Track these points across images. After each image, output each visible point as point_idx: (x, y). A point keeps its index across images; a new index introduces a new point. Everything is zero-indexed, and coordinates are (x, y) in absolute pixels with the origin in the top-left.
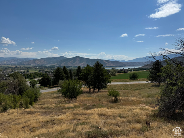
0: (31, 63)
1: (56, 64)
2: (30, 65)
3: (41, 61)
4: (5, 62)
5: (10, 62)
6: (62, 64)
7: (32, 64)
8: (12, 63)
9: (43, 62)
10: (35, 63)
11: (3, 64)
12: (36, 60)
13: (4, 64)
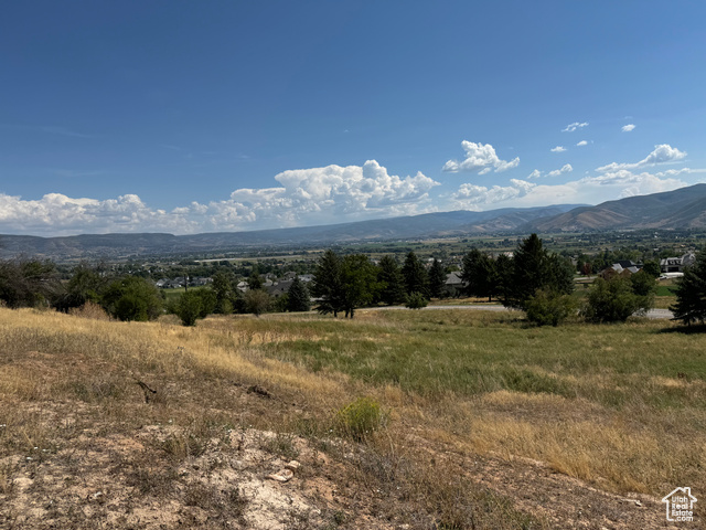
0: (564, 225)
1: (664, 221)
2: (560, 231)
3: (600, 214)
4: (480, 228)
5: (494, 226)
6: (697, 220)
7: (565, 229)
8: (499, 227)
9: (609, 217)
10: (579, 225)
11: (472, 234)
12: (582, 212)
13: (475, 235)
